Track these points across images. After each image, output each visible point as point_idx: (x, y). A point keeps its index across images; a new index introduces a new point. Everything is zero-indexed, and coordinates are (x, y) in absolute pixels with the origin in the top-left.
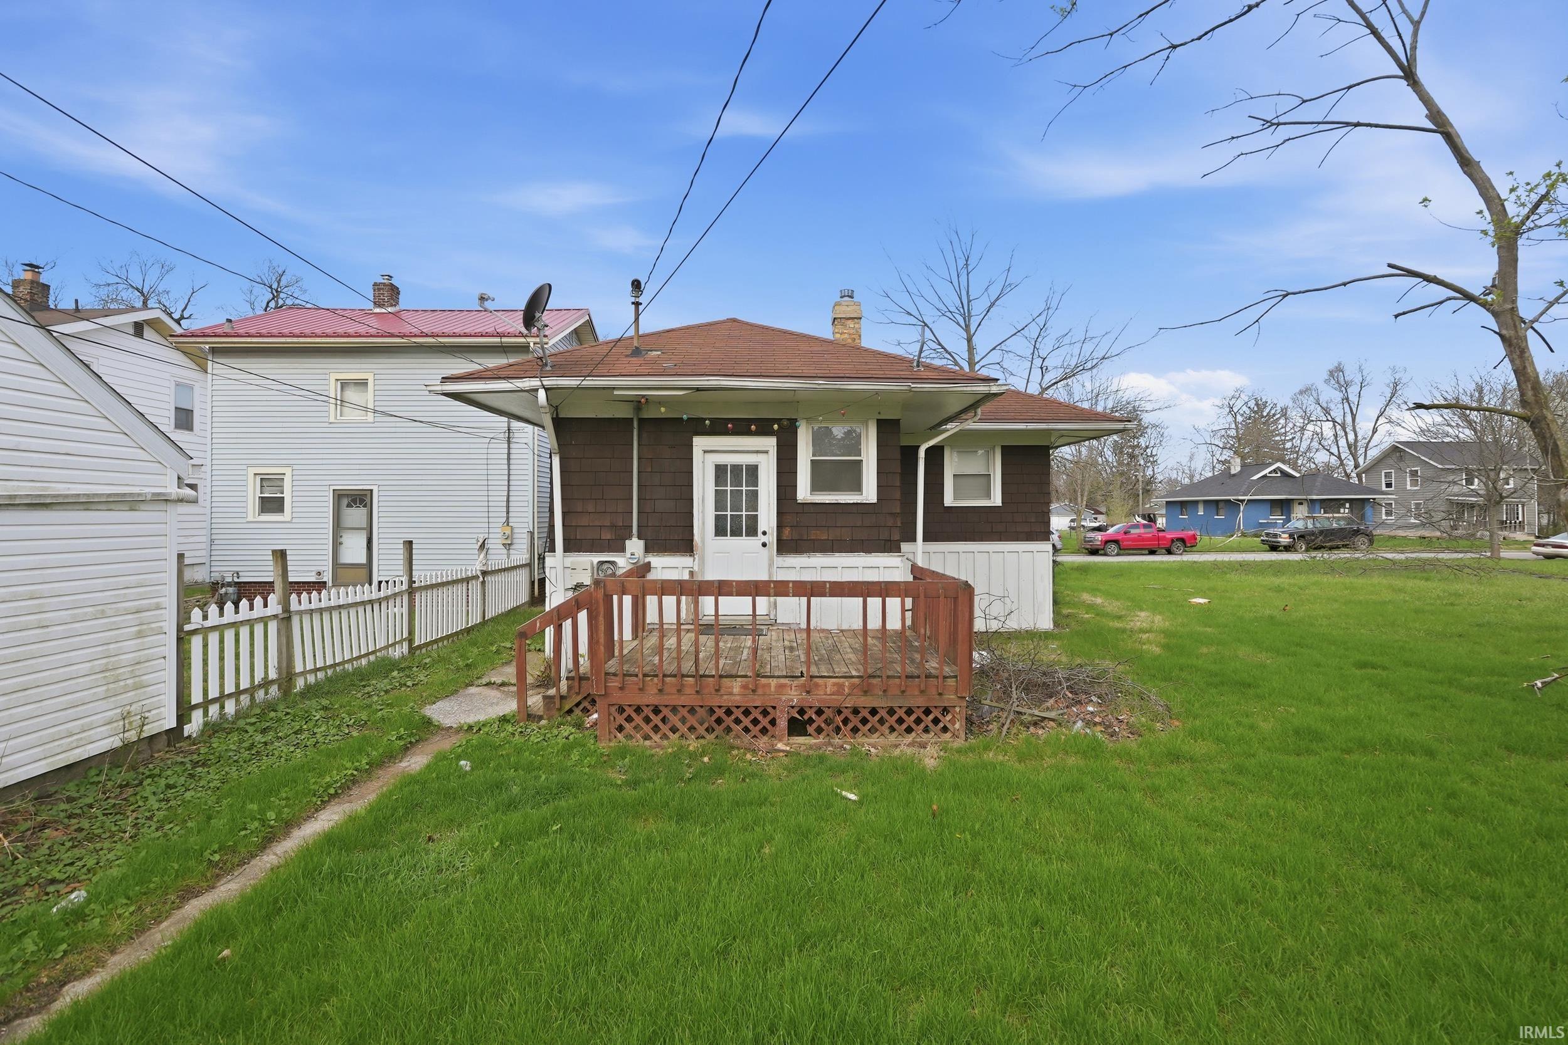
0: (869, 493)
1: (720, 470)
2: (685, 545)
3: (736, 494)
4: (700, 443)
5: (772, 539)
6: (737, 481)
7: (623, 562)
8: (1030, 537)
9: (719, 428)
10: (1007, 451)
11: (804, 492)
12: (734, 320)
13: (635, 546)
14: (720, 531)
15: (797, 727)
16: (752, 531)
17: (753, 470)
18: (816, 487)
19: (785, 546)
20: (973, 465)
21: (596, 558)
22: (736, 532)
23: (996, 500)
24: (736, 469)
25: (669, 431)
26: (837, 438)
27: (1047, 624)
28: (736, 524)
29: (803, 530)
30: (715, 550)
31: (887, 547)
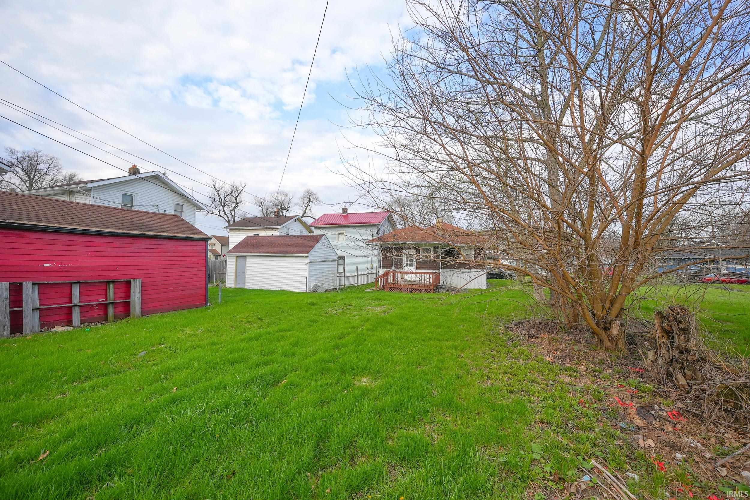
0: (432, 259)
1: (407, 255)
2: (402, 268)
3: (410, 259)
4: (403, 251)
5: (416, 267)
6: (410, 257)
7: (391, 270)
9: (408, 248)
10: (475, 249)
11: (421, 259)
13: (393, 268)
14: (407, 266)
15: (410, 291)
16: (412, 266)
17: (412, 255)
18: (423, 258)
19: (417, 268)
20: (468, 253)
21: (387, 269)
22: (410, 266)
24: (410, 255)
25: (398, 249)
26: (427, 250)
27: (484, 288)
28: (409, 264)
29: (421, 265)
30: (406, 269)
31: (435, 269)
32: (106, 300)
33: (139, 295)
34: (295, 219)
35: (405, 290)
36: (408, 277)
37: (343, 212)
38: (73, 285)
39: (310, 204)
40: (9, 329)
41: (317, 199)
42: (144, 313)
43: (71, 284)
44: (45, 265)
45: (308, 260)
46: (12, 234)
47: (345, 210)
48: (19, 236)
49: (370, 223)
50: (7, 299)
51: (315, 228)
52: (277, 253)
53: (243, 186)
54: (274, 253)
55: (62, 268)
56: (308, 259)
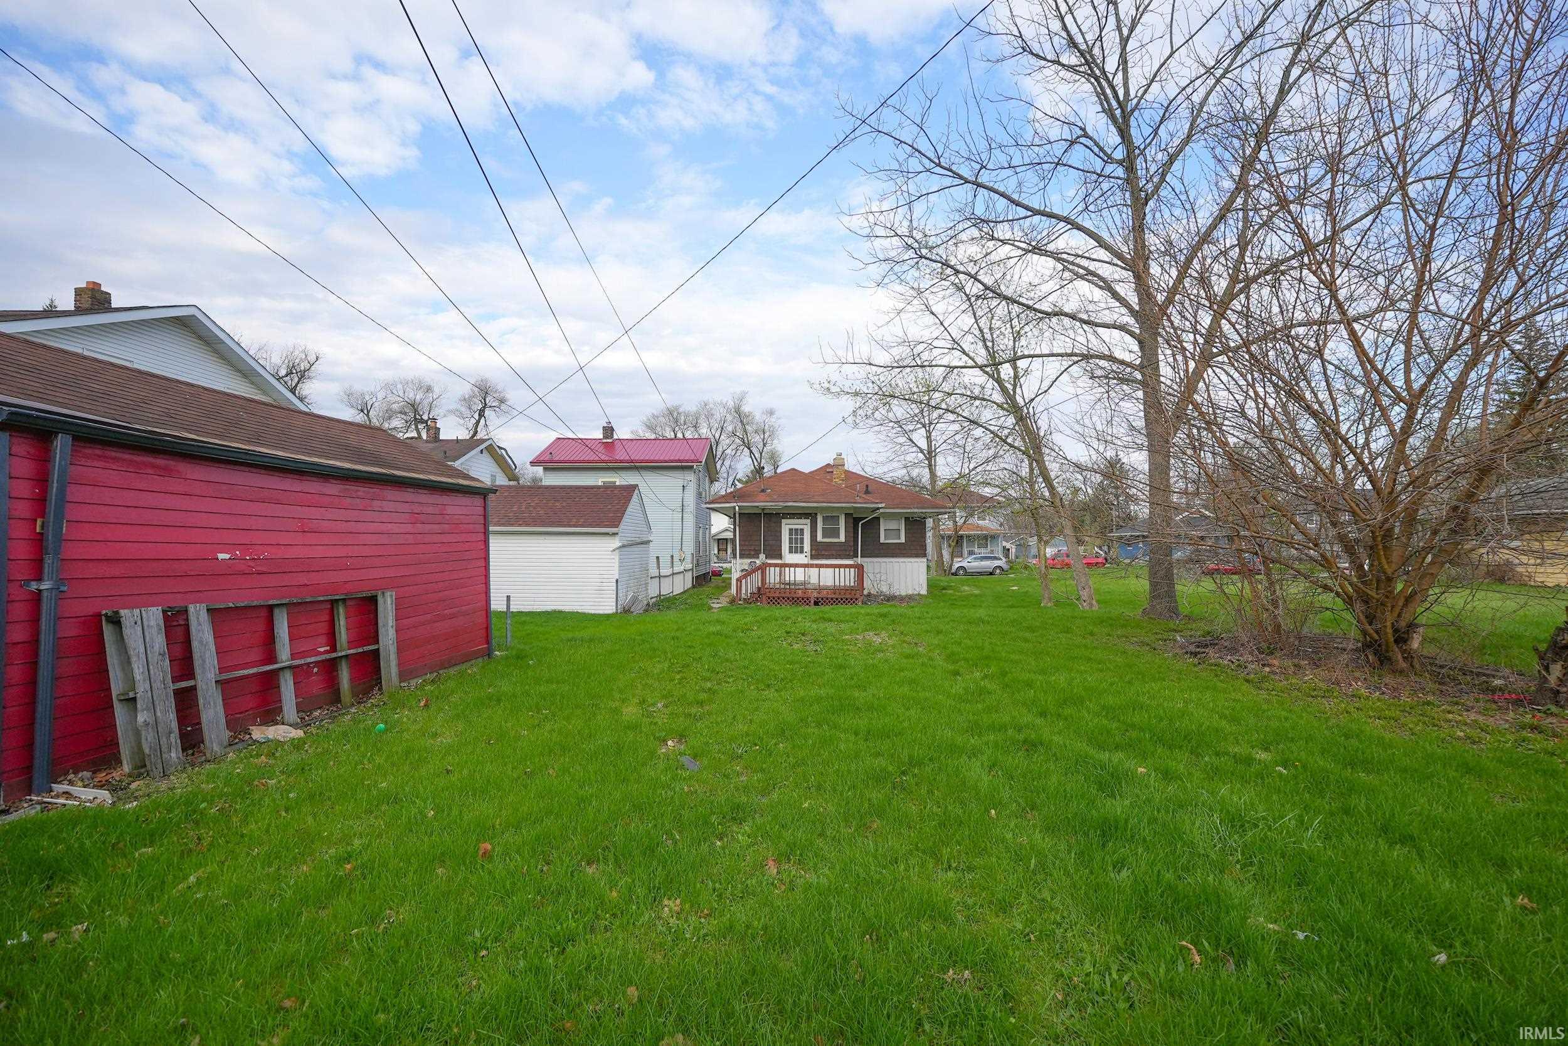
0: (842, 538)
1: (791, 530)
2: (780, 557)
3: (796, 539)
4: (784, 521)
5: (809, 554)
6: (796, 534)
7: (758, 562)
8: (917, 556)
9: (792, 516)
10: (907, 519)
11: (819, 538)
12: (793, 469)
13: (762, 556)
14: (791, 552)
15: (816, 603)
16: (802, 552)
17: (802, 530)
18: (824, 536)
19: (813, 557)
20: (893, 525)
21: (749, 561)
22: (796, 552)
23: (903, 540)
24: (796, 530)
25: (774, 518)
26: (831, 519)
27: (924, 592)
28: (796, 549)
29: (819, 551)
30: (789, 558)
31: (848, 557)
32: (334, 649)
33: (392, 633)
34: (483, 447)
35: (804, 600)
36: (799, 575)
37: (605, 437)
38: (276, 611)
39: (487, 412)
40: (179, 741)
41: (502, 401)
42: (404, 675)
43: (271, 608)
44: (221, 556)
45: (616, 543)
46: (153, 466)
47: (609, 430)
48: (167, 472)
49: (676, 461)
50: (163, 655)
51: (545, 469)
52: (535, 525)
53: (312, 358)
54: (527, 525)
55: (252, 564)
56: (617, 538)
